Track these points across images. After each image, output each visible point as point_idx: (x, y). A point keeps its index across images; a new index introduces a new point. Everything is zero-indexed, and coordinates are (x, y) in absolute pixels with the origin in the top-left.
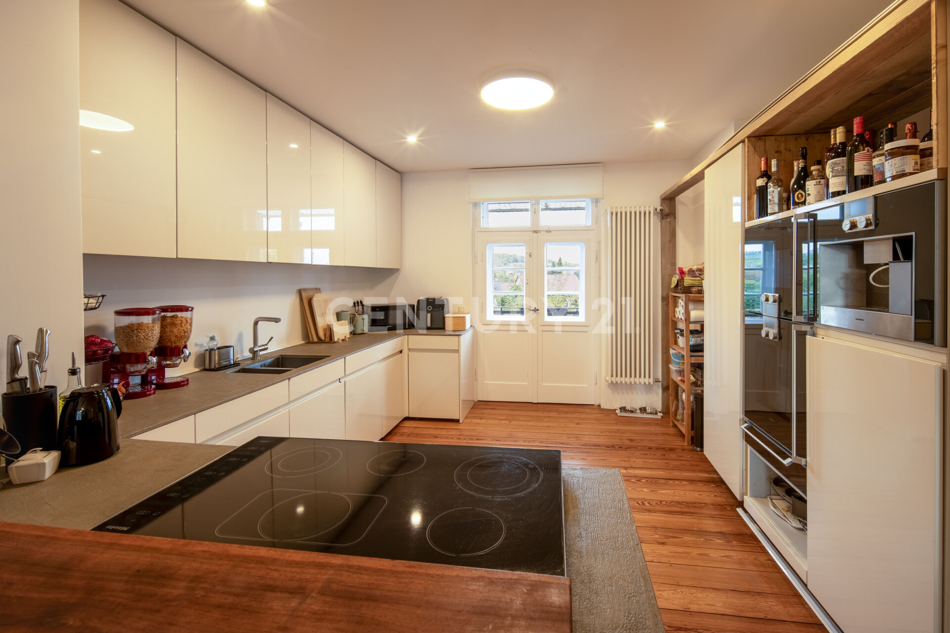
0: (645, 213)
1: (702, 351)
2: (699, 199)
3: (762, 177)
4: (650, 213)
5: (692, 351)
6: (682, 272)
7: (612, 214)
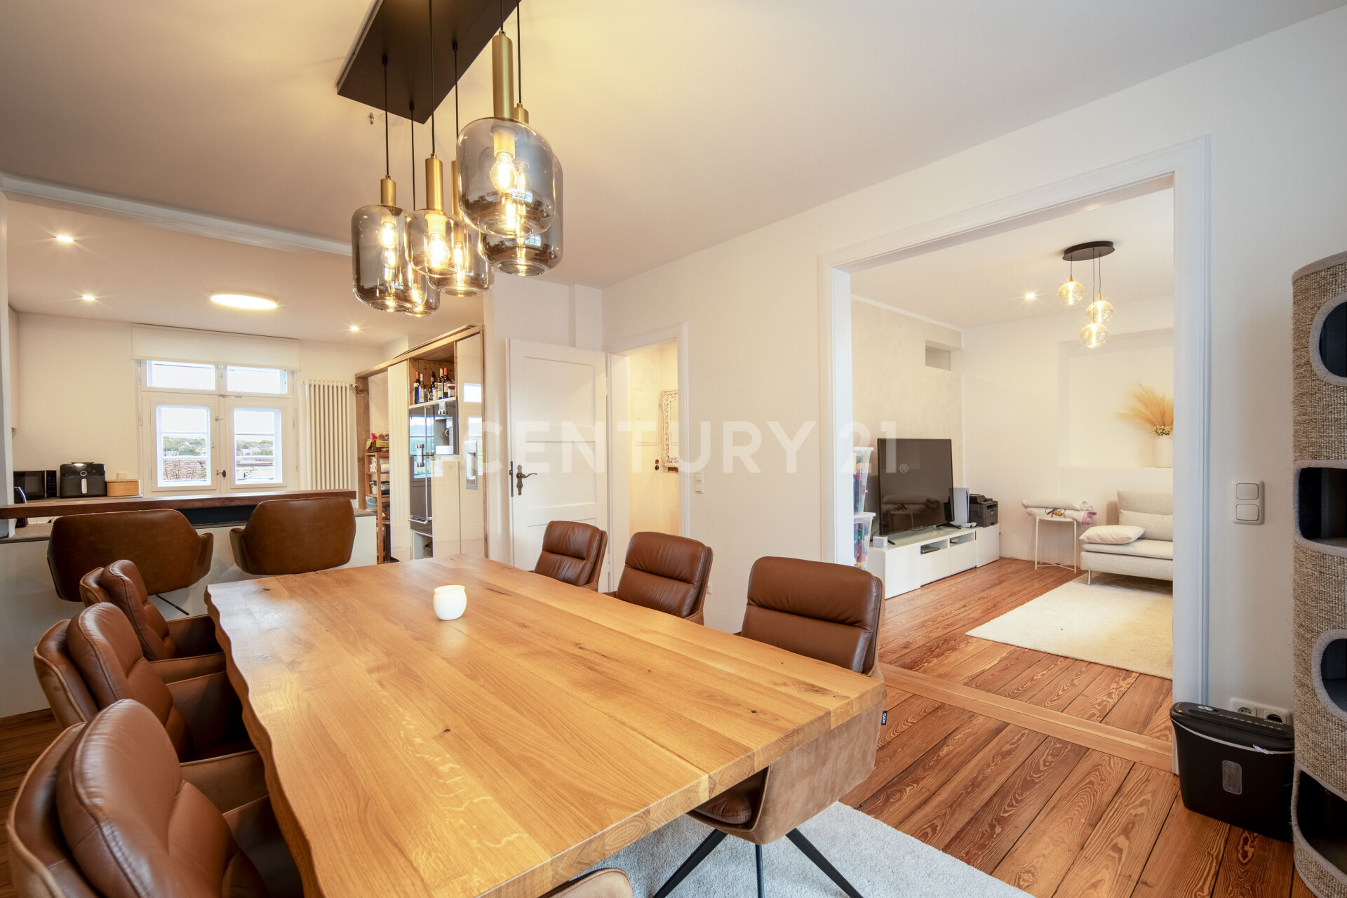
0: (342, 388)
1: (389, 494)
2: (385, 381)
3: (416, 382)
4: (346, 388)
5: (382, 494)
6: (374, 437)
7: (310, 386)
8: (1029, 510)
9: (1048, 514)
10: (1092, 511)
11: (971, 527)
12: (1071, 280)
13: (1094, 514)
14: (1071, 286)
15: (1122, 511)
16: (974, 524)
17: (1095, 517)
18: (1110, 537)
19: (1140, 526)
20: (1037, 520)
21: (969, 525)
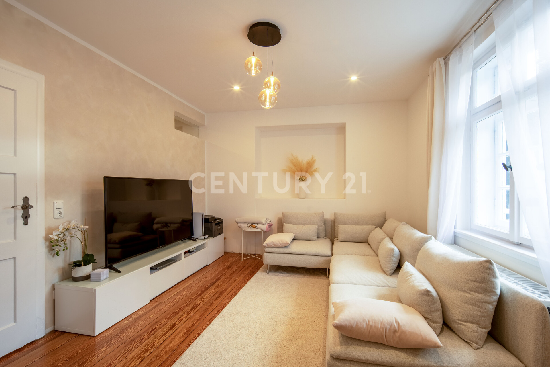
8: (239, 225)
9: (249, 227)
10: (271, 224)
11: (204, 239)
12: (254, 55)
13: (272, 225)
14: (253, 60)
15: (284, 224)
16: (207, 236)
17: (272, 226)
18: (278, 243)
19: (292, 233)
20: (243, 231)
21: (203, 237)
